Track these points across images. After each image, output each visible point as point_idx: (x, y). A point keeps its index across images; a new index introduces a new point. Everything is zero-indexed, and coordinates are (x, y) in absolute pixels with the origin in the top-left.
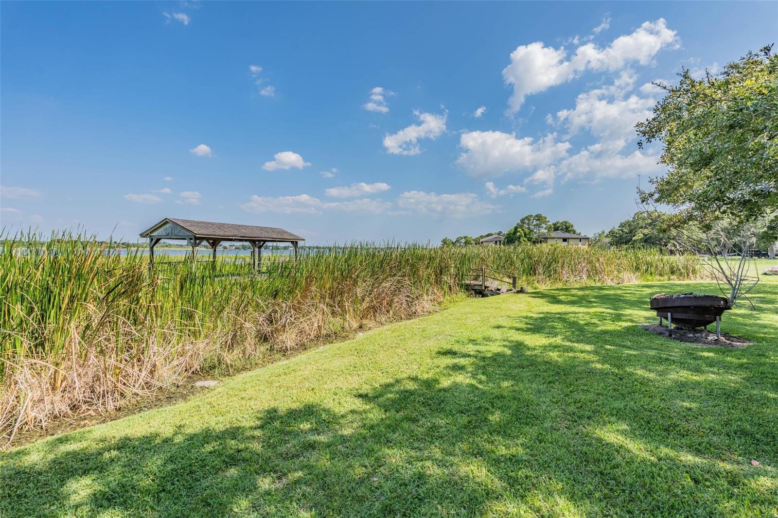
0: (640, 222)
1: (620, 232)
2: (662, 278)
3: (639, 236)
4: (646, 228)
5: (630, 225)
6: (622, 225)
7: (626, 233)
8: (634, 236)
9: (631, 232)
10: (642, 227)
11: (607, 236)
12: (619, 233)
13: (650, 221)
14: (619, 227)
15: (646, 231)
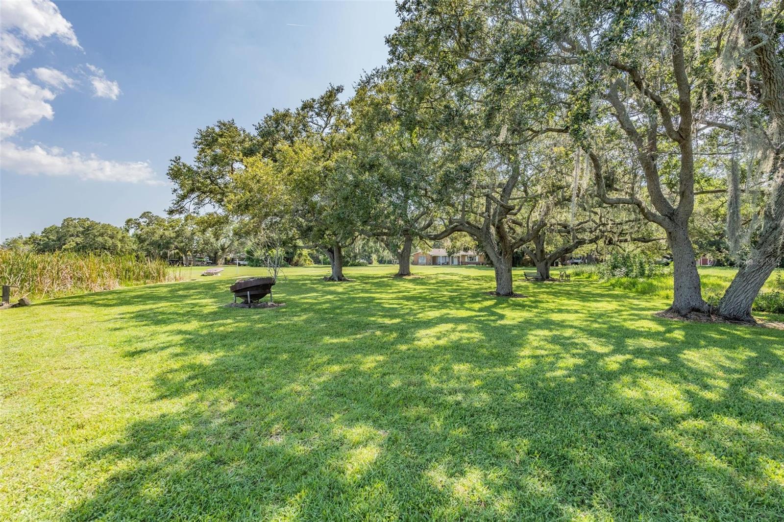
0: (71, 229)
1: (45, 239)
2: (138, 282)
3: (71, 243)
4: (78, 236)
5: (57, 232)
6: (45, 231)
7: (53, 241)
8: (64, 244)
9: (59, 239)
10: (72, 235)
11: (25, 243)
12: (43, 241)
13: (81, 229)
14: (43, 233)
15: (79, 240)
